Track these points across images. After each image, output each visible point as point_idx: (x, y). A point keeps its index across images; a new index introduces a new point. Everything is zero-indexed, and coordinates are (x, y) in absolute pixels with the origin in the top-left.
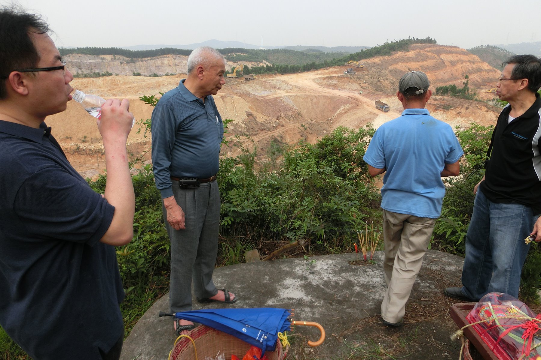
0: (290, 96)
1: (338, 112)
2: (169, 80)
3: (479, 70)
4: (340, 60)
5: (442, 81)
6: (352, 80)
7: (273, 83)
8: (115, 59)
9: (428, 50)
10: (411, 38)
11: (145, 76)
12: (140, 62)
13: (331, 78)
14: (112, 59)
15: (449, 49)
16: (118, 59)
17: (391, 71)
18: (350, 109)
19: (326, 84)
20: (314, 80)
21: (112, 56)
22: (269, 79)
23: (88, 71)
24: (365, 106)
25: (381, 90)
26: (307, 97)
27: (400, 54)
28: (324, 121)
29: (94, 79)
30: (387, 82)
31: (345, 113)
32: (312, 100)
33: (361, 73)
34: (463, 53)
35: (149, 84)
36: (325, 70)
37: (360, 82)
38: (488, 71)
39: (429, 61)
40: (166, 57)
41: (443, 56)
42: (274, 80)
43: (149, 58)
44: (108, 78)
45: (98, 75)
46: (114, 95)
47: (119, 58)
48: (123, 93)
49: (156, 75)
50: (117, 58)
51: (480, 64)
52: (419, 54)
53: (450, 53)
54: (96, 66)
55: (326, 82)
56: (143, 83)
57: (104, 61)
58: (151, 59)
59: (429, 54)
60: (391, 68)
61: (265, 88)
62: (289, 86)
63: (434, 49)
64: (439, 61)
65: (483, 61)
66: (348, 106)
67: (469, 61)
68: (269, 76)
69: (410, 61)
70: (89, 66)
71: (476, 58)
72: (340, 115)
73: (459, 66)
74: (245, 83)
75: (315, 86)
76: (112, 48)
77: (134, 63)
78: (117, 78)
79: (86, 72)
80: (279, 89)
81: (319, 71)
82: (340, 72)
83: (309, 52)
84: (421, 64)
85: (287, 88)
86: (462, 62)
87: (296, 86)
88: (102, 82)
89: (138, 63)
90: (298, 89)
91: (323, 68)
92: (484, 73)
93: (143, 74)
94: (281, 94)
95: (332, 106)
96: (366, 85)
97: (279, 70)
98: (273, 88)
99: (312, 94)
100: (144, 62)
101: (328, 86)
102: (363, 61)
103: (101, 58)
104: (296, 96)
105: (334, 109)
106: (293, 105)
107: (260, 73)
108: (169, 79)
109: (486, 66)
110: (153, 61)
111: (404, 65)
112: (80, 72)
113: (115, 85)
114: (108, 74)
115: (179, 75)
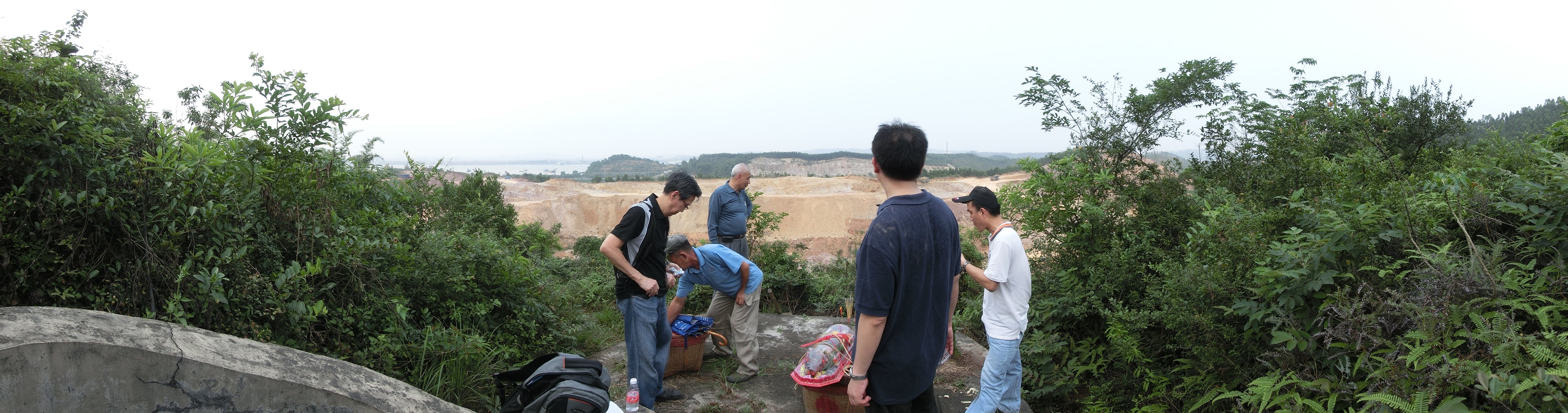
2: (839, 181)
8: (794, 161)
11: (820, 176)
12: (816, 164)
14: (791, 161)
16: (797, 162)
21: (792, 158)
23: (770, 172)
35: (820, 185)
40: (841, 160)
43: (824, 161)
45: (777, 175)
46: (788, 193)
47: (798, 160)
48: (796, 192)
49: (827, 176)
50: (796, 160)
54: (777, 167)
56: (815, 184)
57: (784, 163)
58: (826, 162)
70: (772, 168)
76: (793, 152)
77: (810, 164)
78: (792, 178)
79: (768, 172)
88: (780, 181)
89: (814, 165)
93: (818, 174)
100: (820, 164)
103: (783, 160)
110: (828, 163)
113: (789, 184)
114: (786, 175)
115: (848, 176)
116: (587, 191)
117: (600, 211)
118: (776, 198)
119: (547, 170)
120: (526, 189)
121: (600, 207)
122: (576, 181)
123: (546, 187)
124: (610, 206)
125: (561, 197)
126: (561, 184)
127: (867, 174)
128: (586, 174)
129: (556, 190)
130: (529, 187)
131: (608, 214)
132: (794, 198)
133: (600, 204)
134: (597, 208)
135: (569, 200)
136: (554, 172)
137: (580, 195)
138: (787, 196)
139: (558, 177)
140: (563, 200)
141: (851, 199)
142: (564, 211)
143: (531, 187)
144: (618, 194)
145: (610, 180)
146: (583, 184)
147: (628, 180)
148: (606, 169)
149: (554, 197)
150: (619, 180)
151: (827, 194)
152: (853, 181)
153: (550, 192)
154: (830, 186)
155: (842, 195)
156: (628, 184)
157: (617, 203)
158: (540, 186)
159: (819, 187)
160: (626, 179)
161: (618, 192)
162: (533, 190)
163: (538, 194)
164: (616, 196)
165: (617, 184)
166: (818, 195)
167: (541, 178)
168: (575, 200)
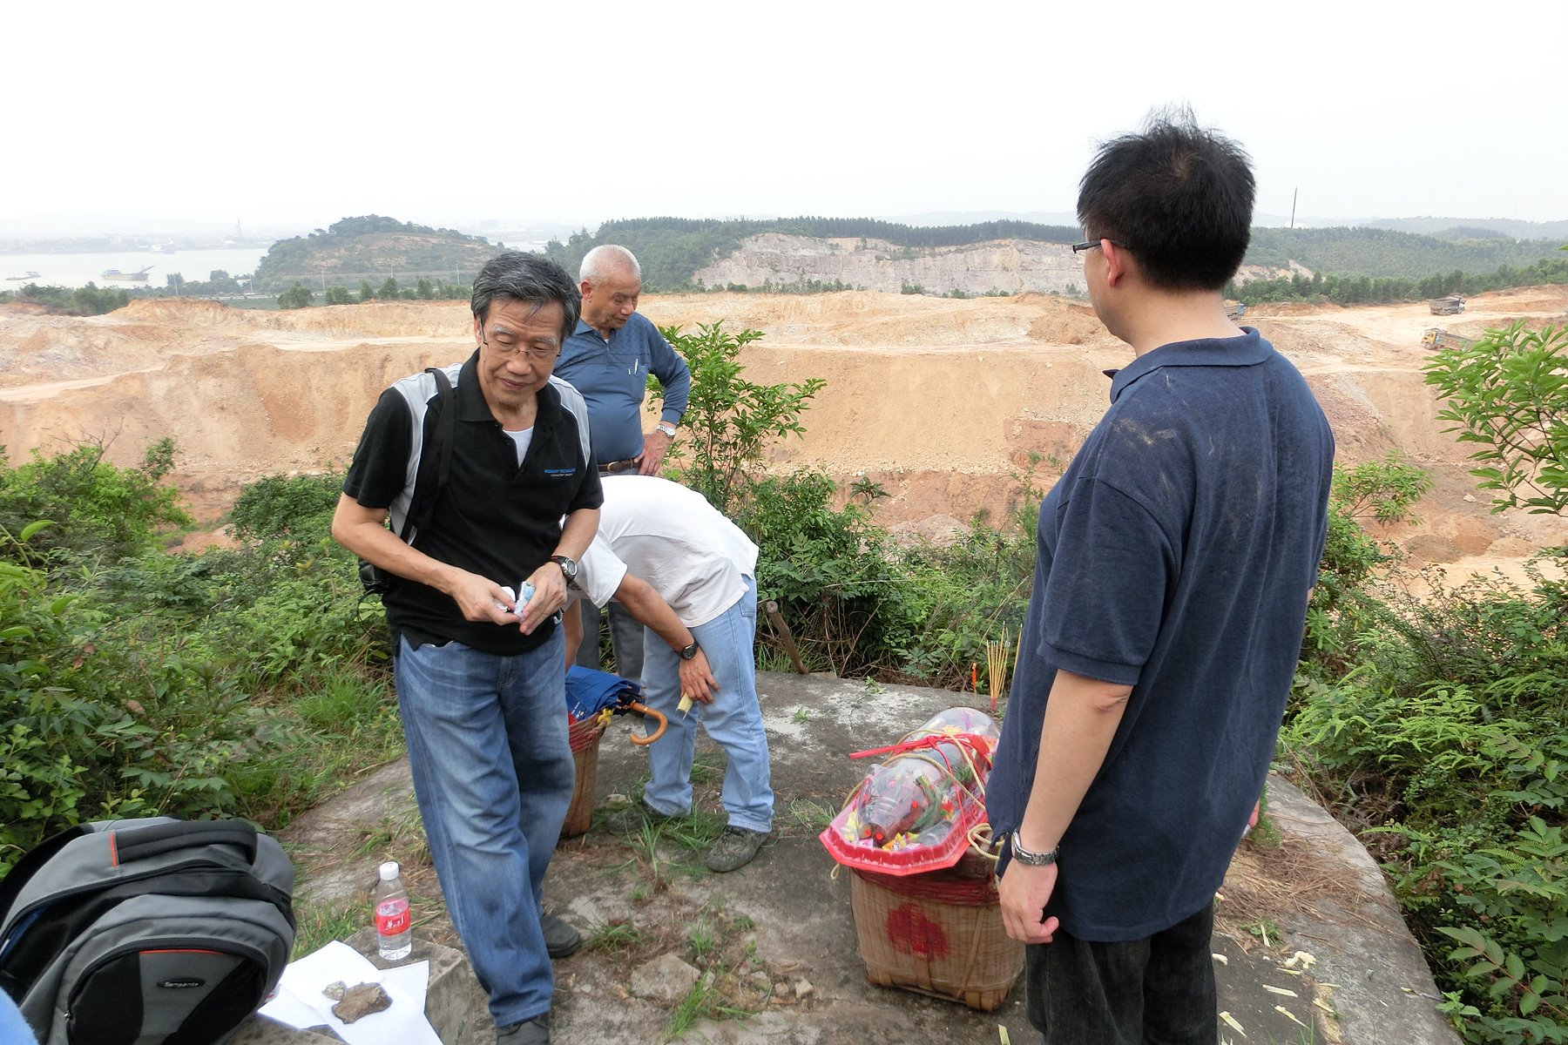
0: (1359, 374)
8: (865, 248)
11: (935, 294)
12: (928, 257)
14: (857, 247)
16: (873, 248)
21: (859, 239)
22: (1297, 318)
23: (796, 278)
29: (802, 299)
35: (937, 319)
36: (1501, 298)
40: (999, 246)
42: (1312, 322)
43: (953, 248)
45: (814, 288)
46: (843, 341)
47: (876, 245)
48: (867, 336)
49: (959, 295)
50: (869, 246)
54: (814, 264)
56: (921, 316)
57: (836, 252)
58: (956, 251)
68: (1299, 309)
70: (801, 267)
76: (860, 219)
77: (912, 259)
78: (857, 297)
79: (790, 279)
80: (1325, 350)
83: (1456, 239)
85: (1353, 347)
87: (1384, 345)
88: (819, 307)
89: (921, 261)
90: (1392, 356)
91: (1495, 289)
93: (932, 289)
94: (1331, 365)
97: (1335, 291)
98: (1304, 347)
100: (938, 257)
103: (831, 245)
104: (1381, 374)
106: (1366, 403)
107: (1267, 300)
108: (993, 305)
110: (962, 256)
113: (850, 315)
114: (839, 287)
115: (1021, 297)
116: (268, 337)
117: (316, 395)
118: (811, 354)
119: (114, 273)
120: (40, 342)
121: (315, 382)
122: (224, 305)
123: (122, 330)
124: (346, 377)
125: (176, 360)
126: (173, 318)
127: (1062, 290)
128: (255, 283)
129: (158, 338)
130: (52, 335)
131: (343, 403)
132: (861, 355)
133: (315, 374)
134: (307, 386)
135: (207, 367)
136: (141, 276)
137: (242, 351)
138: (842, 348)
139: (159, 295)
140: (185, 368)
141: (1026, 363)
142: (196, 404)
143: (63, 332)
144: (371, 341)
145: (339, 297)
146: (253, 313)
147: (395, 297)
148: (323, 270)
149: (150, 361)
150: (367, 295)
151: (949, 344)
152: (1032, 311)
153: (134, 347)
154: (961, 323)
155: (1000, 350)
156: (396, 308)
157: (367, 367)
158: (96, 328)
159: (934, 325)
160: (390, 292)
161: (369, 333)
162: (72, 341)
163: (90, 355)
164: (363, 345)
165: (364, 307)
166: (931, 349)
167: (95, 301)
168: (226, 365)
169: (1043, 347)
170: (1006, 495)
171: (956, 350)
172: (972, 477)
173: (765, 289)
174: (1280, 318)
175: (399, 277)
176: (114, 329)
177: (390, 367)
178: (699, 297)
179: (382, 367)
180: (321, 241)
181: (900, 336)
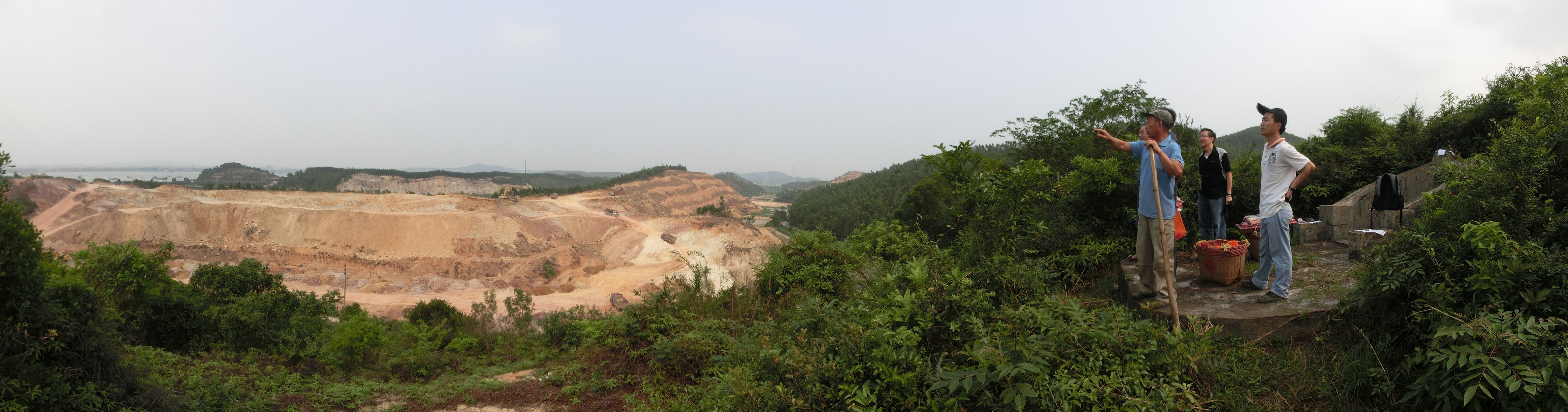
0: (559, 217)
1: (607, 233)
3: (725, 192)
4: (603, 184)
5: (696, 203)
6: (616, 203)
7: (541, 204)
9: (680, 176)
10: (665, 165)
11: (418, 194)
13: (596, 200)
15: (698, 175)
17: (650, 194)
18: (619, 230)
19: (592, 207)
20: (580, 202)
22: (534, 200)
23: (371, 188)
24: (634, 227)
25: (645, 212)
26: (576, 218)
27: (656, 179)
28: (594, 243)
29: (376, 195)
30: (650, 205)
31: (615, 234)
32: (581, 221)
33: (623, 196)
34: (710, 178)
35: (424, 202)
37: (623, 204)
38: (732, 193)
39: (683, 185)
40: (437, 178)
41: (694, 181)
42: (541, 201)
44: (389, 195)
45: (378, 192)
46: (393, 210)
47: (397, 178)
48: (397, 209)
49: (428, 194)
51: (725, 188)
52: (673, 179)
53: (700, 178)
54: (376, 184)
55: (591, 204)
56: (418, 201)
59: (682, 179)
60: (650, 191)
61: (533, 209)
62: (557, 208)
63: (686, 175)
64: (692, 186)
65: (727, 184)
66: (616, 227)
67: (716, 185)
68: (537, 198)
69: (666, 186)
70: (372, 185)
71: (721, 182)
72: (609, 236)
73: (708, 189)
74: (514, 204)
75: (582, 208)
76: (392, 170)
78: (397, 195)
79: (369, 189)
80: (547, 210)
81: (585, 194)
82: (603, 195)
84: (676, 188)
86: (710, 185)
87: (563, 208)
88: (382, 198)
90: (566, 211)
92: (729, 195)
94: (550, 215)
95: (601, 227)
96: (630, 207)
97: (545, 191)
98: (539, 208)
99: (581, 216)
100: (418, 182)
101: (595, 208)
102: (623, 186)
103: (383, 178)
104: (564, 217)
105: (603, 230)
106: (562, 226)
107: (526, 195)
108: (441, 197)
109: (729, 189)
110: (426, 182)
111: (661, 188)
112: (364, 189)
113: (393, 201)
114: (386, 192)
115: (451, 195)
116: (199, 199)
117: (211, 219)
118: (381, 215)
120: (136, 196)
121: (211, 215)
122: (187, 188)
123: (157, 193)
124: (221, 214)
125: (171, 204)
126: (172, 191)
128: (197, 182)
129: (167, 197)
130: (139, 194)
131: (219, 222)
132: (399, 216)
133: (212, 212)
134: (209, 216)
135: (180, 207)
137: (192, 202)
138: (391, 213)
140: (173, 206)
141: (457, 218)
142: (175, 218)
143: (141, 193)
144: (231, 202)
145: (222, 187)
146: (195, 191)
147: (240, 188)
148: (217, 177)
149: (164, 203)
150: (231, 187)
151: (429, 211)
152: (456, 200)
153: (160, 199)
154: (433, 204)
155: (447, 213)
156: (240, 192)
157: (229, 211)
158: (150, 193)
159: (423, 205)
160: (238, 187)
161: (230, 200)
162: (143, 196)
163: (148, 200)
164: (228, 204)
165: (229, 191)
166: (422, 213)
167: (152, 185)
168: (186, 206)
169: (461, 212)
170: (454, 265)
171: (432, 214)
172: (441, 259)
173: (362, 192)
174: (531, 201)
175: (241, 182)
176: (155, 193)
177: (236, 211)
178: (340, 194)
179: (234, 211)
180: (217, 170)
181: (411, 209)
